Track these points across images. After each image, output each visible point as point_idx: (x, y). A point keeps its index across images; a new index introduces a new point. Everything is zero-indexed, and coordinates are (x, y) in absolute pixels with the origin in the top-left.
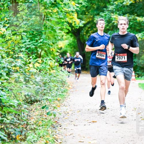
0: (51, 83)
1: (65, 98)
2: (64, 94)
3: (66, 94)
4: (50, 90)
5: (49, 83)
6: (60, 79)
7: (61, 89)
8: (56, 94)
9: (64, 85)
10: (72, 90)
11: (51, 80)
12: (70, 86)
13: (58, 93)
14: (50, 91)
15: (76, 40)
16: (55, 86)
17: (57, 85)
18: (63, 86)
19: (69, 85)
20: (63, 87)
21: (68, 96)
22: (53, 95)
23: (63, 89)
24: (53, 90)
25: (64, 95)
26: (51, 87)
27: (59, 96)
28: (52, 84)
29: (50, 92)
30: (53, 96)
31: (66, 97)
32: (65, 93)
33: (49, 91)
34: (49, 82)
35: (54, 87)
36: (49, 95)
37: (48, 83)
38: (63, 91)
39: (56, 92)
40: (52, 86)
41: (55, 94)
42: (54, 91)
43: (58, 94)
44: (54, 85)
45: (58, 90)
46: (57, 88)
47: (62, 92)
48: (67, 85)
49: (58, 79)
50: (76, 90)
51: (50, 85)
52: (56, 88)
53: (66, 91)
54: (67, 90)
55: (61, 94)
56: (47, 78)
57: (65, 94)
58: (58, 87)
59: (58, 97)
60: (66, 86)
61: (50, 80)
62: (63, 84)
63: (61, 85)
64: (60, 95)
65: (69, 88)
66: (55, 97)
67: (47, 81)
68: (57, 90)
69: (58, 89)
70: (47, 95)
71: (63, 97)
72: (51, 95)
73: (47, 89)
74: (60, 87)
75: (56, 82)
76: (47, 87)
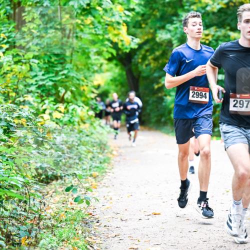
0: (81, 146)
1: (106, 172)
2: (103, 165)
3: (108, 166)
4: (80, 159)
5: (79, 147)
7: (98, 157)
8: (90, 166)
9: (104, 150)
10: (118, 159)
11: (81, 141)
12: (115, 153)
13: (94, 164)
14: (80, 161)
15: (124, 73)
16: (89, 152)
17: (91, 149)
18: (103, 152)
19: (112, 150)
20: (101, 154)
21: (110, 169)
22: (85, 167)
23: (103, 158)
24: (85, 159)
25: (103, 168)
26: (81, 154)
27: (95, 169)
28: (84, 148)
29: (80, 163)
30: (85, 169)
31: (107, 170)
32: (106, 164)
33: (77, 161)
34: (79, 145)
35: (86, 154)
36: (78, 167)
37: (76, 147)
38: (102, 161)
39: (91, 162)
40: (84, 153)
41: (88, 166)
42: (86, 160)
43: (93, 166)
44: (87, 151)
45: (94, 159)
46: (92, 155)
47: (101, 163)
48: (110, 150)
49: (93, 140)
50: (124, 159)
51: (80, 150)
52: (90, 156)
53: (107, 161)
54: (109, 159)
55: (98, 165)
56: (75, 138)
57: (105, 166)
58: (93, 153)
59: (94, 171)
60: (107, 153)
61: (79, 142)
62: (102, 149)
63: (99, 151)
64: (98, 167)
65: (113, 155)
66: (88, 171)
67: (74, 143)
68: (91, 160)
69: (94, 157)
70: (74, 167)
71: (102, 171)
72: (81, 167)
73: (75, 157)
74: (96, 154)
75: (90, 145)
76: (73, 154)
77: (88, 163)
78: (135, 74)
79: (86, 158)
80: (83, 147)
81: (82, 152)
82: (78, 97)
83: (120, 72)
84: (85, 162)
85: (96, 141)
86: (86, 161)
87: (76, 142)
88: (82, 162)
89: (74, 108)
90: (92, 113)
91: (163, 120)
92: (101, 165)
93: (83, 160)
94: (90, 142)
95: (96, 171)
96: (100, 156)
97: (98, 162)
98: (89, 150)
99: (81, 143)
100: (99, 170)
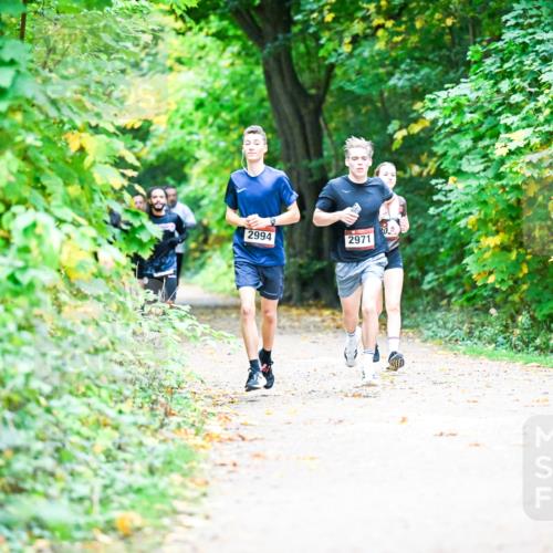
0: (67, 398)
1: (175, 512)
2: (162, 482)
3: (184, 486)
4: (59, 454)
5: (54, 403)
7: (141, 444)
8: (106, 487)
9: (168, 414)
10: (229, 453)
12: (213, 426)
13: (123, 479)
14: (60, 461)
16: (100, 424)
17: (112, 413)
18: (162, 425)
20: (155, 433)
21: (195, 501)
22: (80, 489)
23: (162, 448)
24: (82, 456)
25: (163, 495)
26: (65, 432)
27: (126, 501)
28: (77, 406)
29: (59, 472)
30: (81, 499)
31: (180, 505)
32: (176, 478)
33: (48, 462)
35: (85, 431)
36: (54, 491)
37: (43, 401)
38: (158, 463)
39: (108, 468)
40: (77, 426)
41: (98, 483)
42: (89, 458)
43: (119, 486)
44: (92, 419)
45: (121, 455)
46: (116, 435)
47: (152, 471)
49: (119, 371)
51: (61, 416)
52: (105, 439)
53: (178, 462)
54: (188, 453)
55: (140, 480)
56: (39, 360)
57: (171, 484)
58: (116, 428)
59: (122, 507)
60: (179, 427)
61: (56, 380)
62: (160, 411)
63: (142, 420)
64: (139, 491)
65: (208, 436)
66: (97, 508)
67: (35, 384)
68: (109, 457)
69: (120, 448)
70: (34, 491)
71: (158, 506)
72: (63, 490)
73: (38, 446)
74: (133, 430)
75: (104, 393)
76: (32, 433)
77: (96, 475)
78: (305, 78)
79: (84, 449)
80: (74, 400)
81: (68, 423)
82: (53, 182)
83: (240, 68)
84: (80, 469)
85: (130, 376)
86: (87, 464)
87: (45, 379)
88: (68, 465)
89: (34, 225)
90: (115, 256)
91: (429, 281)
92: (156, 479)
93: (72, 458)
94: (104, 381)
95: (133, 507)
96: (150, 441)
97: (139, 467)
98: (100, 412)
99: (66, 386)
100: (146, 503)
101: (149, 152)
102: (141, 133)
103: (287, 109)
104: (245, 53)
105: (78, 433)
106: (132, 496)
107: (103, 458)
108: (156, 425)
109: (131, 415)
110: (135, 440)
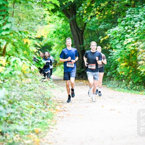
0: (23, 101)
1: (49, 128)
2: (46, 121)
3: (51, 122)
4: (22, 114)
5: (20, 102)
6: (40, 95)
7: (41, 112)
8: (32, 122)
9: (47, 105)
10: (61, 114)
11: (23, 96)
13: (37, 120)
14: (22, 116)
15: (68, 25)
16: (31, 107)
17: (34, 105)
21: (54, 125)
22: (27, 123)
23: (46, 113)
24: (27, 115)
25: (46, 124)
26: (23, 109)
27: (37, 125)
28: (26, 103)
29: (21, 118)
30: (27, 125)
31: (50, 126)
32: (49, 120)
33: (19, 116)
35: (28, 109)
36: (20, 123)
37: (18, 102)
38: (45, 117)
39: (33, 118)
40: (26, 108)
41: (31, 121)
42: (29, 115)
43: (36, 122)
45: (36, 115)
46: (35, 110)
47: (43, 118)
51: (22, 105)
52: (32, 111)
53: (49, 116)
54: (52, 114)
55: (41, 121)
56: (17, 92)
58: (35, 108)
59: (36, 127)
60: (50, 108)
61: (21, 97)
62: (45, 104)
63: (41, 106)
64: (40, 123)
65: (57, 110)
66: (30, 127)
67: (16, 98)
68: (33, 115)
69: (36, 113)
70: (16, 123)
71: (45, 127)
72: (22, 123)
73: (17, 112)
74: (39, 109)
76: (15, 109)
77: (30, 119)
79: (27, 113)
80: (25, 102)
81: (24, 107)
84: (26, 118)
86: (28, 117)
88: (24, 117)
89: (16, 60)
90: (35, 68)
91: (109, 74)
92: (44, 120)
93: (25, 115)
95: (39, 127)
96: (43, 111)
97: (40, 117)
98: (31, 105)
99: (23, 98)
100: (42, 126)
101: (43, 43)
102: (41, 39)
103: (75, 33)
104: (65, 20)
105: (26, 109)
106: (39, 124)
107: (32, 115)
108: (44, 107)
109: (38, 105)
110: (39, 111)
